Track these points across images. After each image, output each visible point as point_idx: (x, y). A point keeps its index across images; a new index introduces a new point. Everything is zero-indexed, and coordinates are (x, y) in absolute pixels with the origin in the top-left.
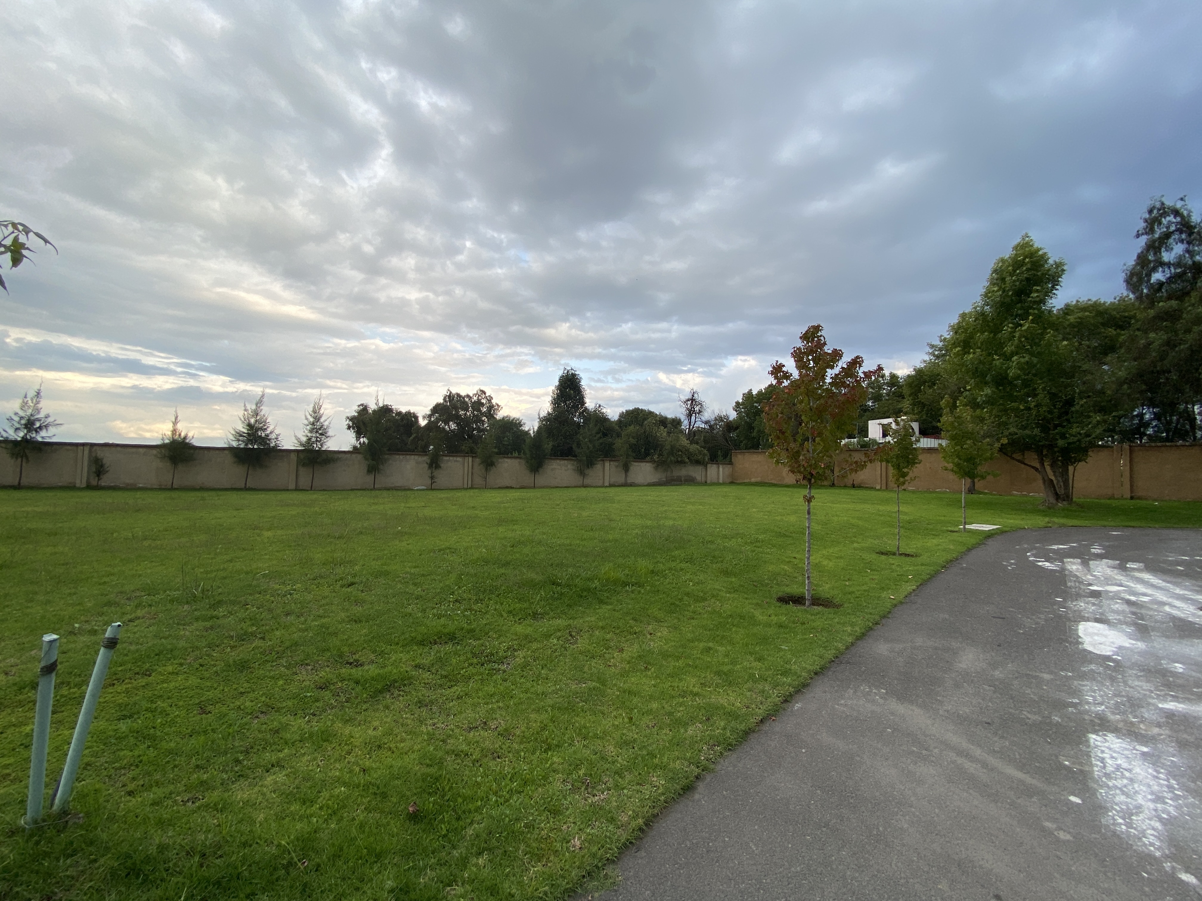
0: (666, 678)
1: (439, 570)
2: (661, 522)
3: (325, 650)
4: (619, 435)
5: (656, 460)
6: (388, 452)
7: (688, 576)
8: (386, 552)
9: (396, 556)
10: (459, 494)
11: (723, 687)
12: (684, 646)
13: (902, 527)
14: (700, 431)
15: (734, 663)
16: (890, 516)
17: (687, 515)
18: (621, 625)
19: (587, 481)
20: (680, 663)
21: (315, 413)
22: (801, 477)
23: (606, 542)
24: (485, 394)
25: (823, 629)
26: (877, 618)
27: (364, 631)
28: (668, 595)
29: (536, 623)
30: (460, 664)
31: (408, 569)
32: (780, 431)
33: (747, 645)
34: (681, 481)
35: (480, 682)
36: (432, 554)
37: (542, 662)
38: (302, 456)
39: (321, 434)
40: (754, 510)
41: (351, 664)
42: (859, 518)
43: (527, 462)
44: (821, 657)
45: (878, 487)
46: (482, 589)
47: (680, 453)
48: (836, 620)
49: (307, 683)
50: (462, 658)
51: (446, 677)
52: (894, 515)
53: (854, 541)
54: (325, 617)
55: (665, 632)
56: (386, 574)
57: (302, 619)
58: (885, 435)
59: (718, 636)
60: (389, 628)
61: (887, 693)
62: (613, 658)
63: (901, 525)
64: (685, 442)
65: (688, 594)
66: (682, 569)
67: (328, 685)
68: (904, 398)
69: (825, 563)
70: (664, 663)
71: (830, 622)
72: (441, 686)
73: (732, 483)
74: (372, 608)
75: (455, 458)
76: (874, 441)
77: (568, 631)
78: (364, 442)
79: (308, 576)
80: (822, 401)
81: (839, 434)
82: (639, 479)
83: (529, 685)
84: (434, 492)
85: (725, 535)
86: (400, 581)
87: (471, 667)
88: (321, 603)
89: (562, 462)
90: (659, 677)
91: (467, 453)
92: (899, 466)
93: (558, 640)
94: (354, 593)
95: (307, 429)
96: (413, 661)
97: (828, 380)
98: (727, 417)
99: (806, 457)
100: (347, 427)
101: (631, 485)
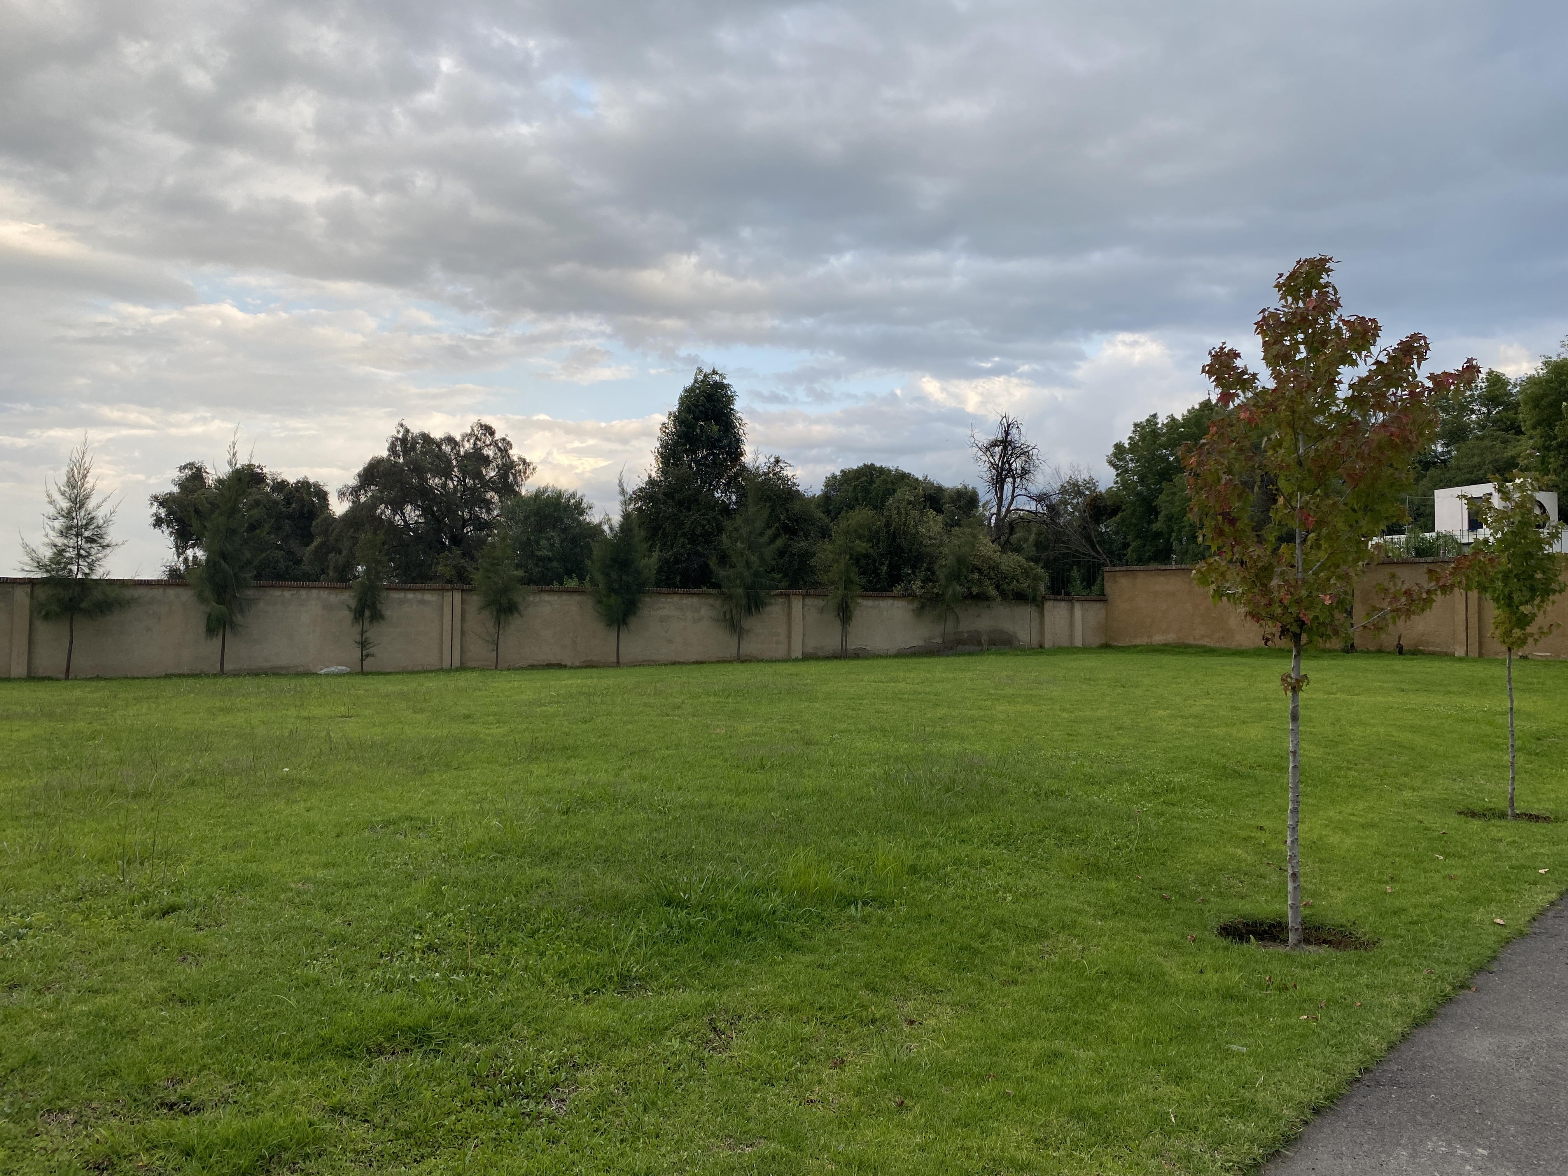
0: (949, 1128)
1: (386, 871)
2: (934, 746)
3: (106, 1074)
4: (825, 533)
5: (918, 592)
6: (254, 583)
7: (1002, 879)
8: (254, 829)
9: (278, 839)
10: (431, 683)
11: (1090, 1146)
12: (993, 1051)
13: (1520, 749)
14: (1027, 520)
15: (1115, 1087)
16: (1490, 723)
17: (997, 727)
18: (837, 1001)
19: (750, 647)
20: (985, 1091)
21: (74, 487)
22: (1277, 630)
23: (798, 797)
24: (492, 433)
25: (1332, 1001)
26: (1463, 972)
27: (205, 1024)
28: (952, 928)
29: (627, 1001)
30: (442, 1102)
31: (309, 871)
32: (1225, 515)
33: (1147, 1043)
34: (979, 643)
35: (491, 1145)
36: (366, 833)
37: (644, 1096)
38: (42, 594)
39: (90, 540)
40: (1161, 713)
41: (171, 1107)
42: (1415, 729)
43: (600, 602)
44: (1327, 1071)
45: (1460, 652)
46: (493, 919)
47: (976, 576)
48: (1364, 979)
49: (66, 1156)
50: (447, 1088)
51: (408, 1134)
52: (1500, 720)
53: (1404, 785)
54: (105, 992)
55: (946, 1016)
56: (255, 882)
57: (49, 998)
58: (1474, 524)
59: (1076, 1023)
60: (265, 1017)
61: (1491, 1157)
62: (820, 1082)
63: (1518, 743)
64: (987, 547)
65: (1002, 922)
66: (985, 863)
67: (115, 1160)
68: (1519, 432)
69: (1334, 839)
70: (945, 1091)
71: (1349, 985)
72: (395, 1156)
73: (1106, 647)
74: (223, 968)
75: (419, 596)
76: (1449, 539)
77: (706, 1019)
78: (195, 557)
79: (63, 890)
80: (1328, 443)
81: (1365, 524)
82: (878, 641)
83: (612, 1151)
84: (370, 679)
85: (1092, 777)
86: (291, 901)
87: (469, 1111)
88: (94, 958)
89: (687, 601)
90: (932, 1127)
91: (450, 581)
92: (1510, 597)
93: (683, 1041)
94: (176, 931)
95: (53, 529)
96: (327, 1096)
97: (1343, 392)
98: (1091, 483)
99: (1286, 581)
100: (152, 520)
101: (858, 655)
